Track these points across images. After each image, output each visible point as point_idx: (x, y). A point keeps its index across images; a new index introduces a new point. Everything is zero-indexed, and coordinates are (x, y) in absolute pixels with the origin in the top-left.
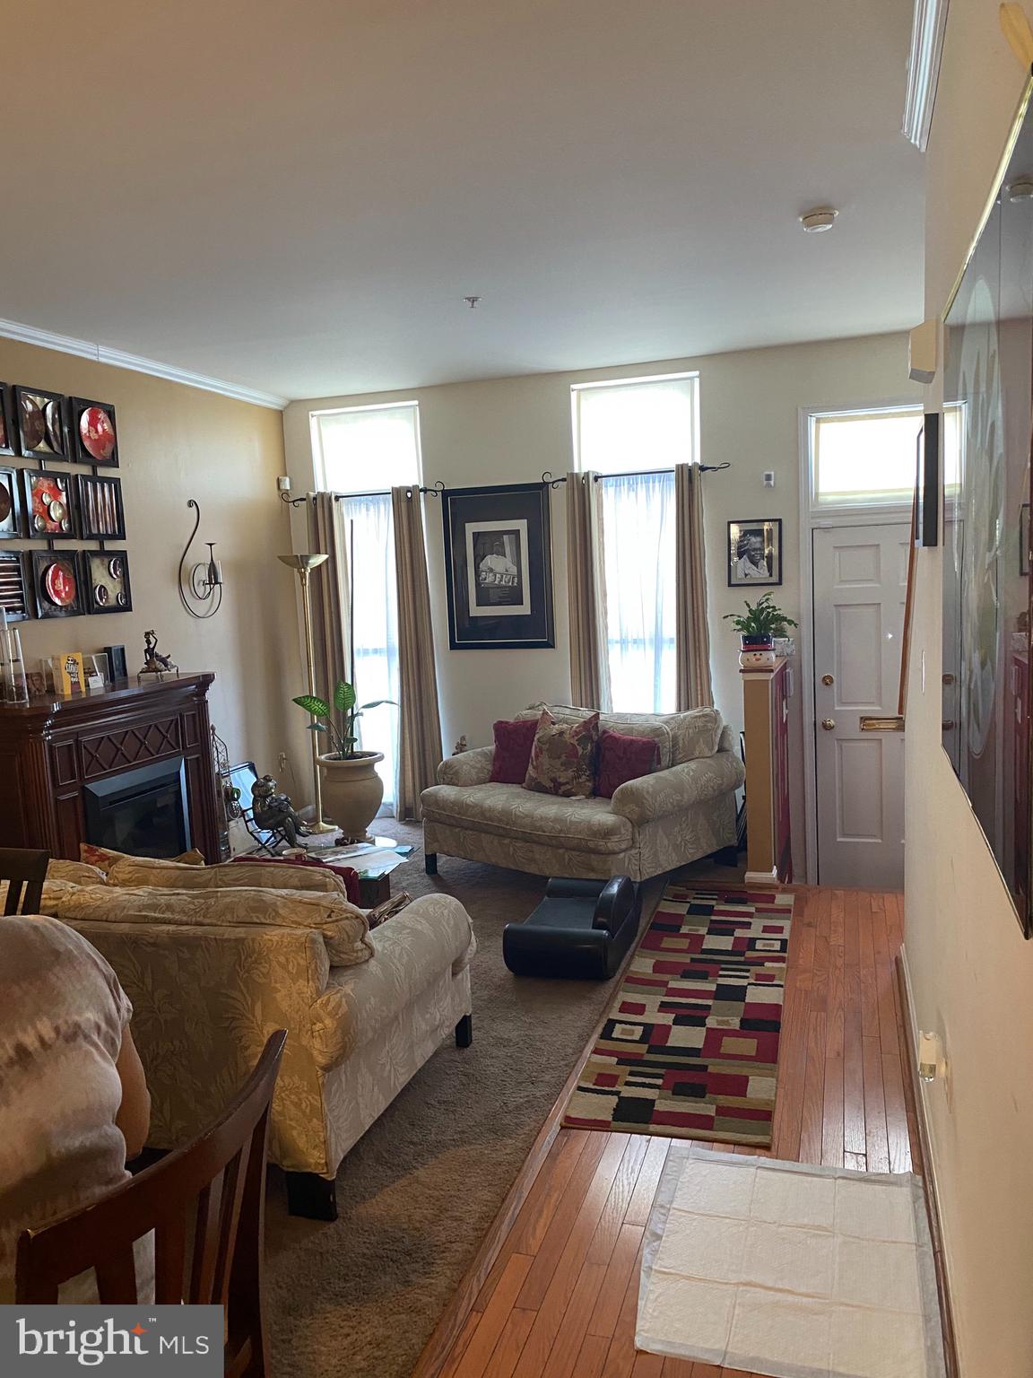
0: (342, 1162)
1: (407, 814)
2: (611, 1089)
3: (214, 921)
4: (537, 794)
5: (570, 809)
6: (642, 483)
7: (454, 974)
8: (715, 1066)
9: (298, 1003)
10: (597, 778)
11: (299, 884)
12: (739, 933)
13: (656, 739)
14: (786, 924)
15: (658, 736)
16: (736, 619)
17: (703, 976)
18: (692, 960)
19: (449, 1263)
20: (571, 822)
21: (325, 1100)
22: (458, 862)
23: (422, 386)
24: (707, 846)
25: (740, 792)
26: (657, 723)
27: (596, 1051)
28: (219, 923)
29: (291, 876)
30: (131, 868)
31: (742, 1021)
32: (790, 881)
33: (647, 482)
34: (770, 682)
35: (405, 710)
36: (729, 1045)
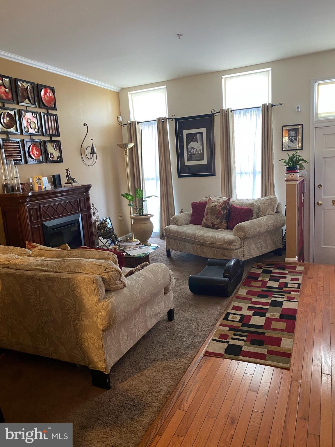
0: (112, 367)
1: (162, 236)
2: (225, 340)
3: (62, 271)
4: (206, 228)
5: (218, 234)
6: (249, 112)
7: (165, 293)
8: (269, 333)
9: (92, 305)
10: (228, 222)
11: (99, 257)
12: (281, 281)
13: (252, 208)
14: (300, 278)
15: (252, 207)
16: (284, 161)
17: (266, 297)
18: (262, 290)
19: (151, 412)
20: (217, 238)
21: (104, 343)
22: (178, 253)
23: (167, 80)
24: (271, 248)
25: (284, 228)
26: (252, 202)
27: (221, 325)
28: (63, 272)
29: (96, 254)
30: (38, 250)
31: (280, 315)
32: (303, 262)
33: (251, 112)
34: (297, 185)
35: (162, 199)
36: (275, 325)
